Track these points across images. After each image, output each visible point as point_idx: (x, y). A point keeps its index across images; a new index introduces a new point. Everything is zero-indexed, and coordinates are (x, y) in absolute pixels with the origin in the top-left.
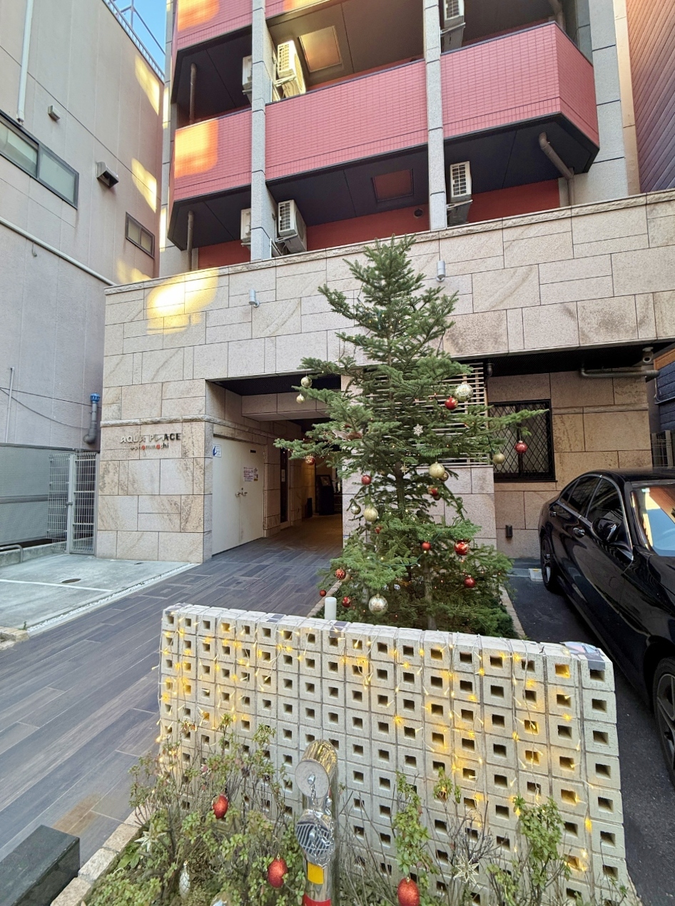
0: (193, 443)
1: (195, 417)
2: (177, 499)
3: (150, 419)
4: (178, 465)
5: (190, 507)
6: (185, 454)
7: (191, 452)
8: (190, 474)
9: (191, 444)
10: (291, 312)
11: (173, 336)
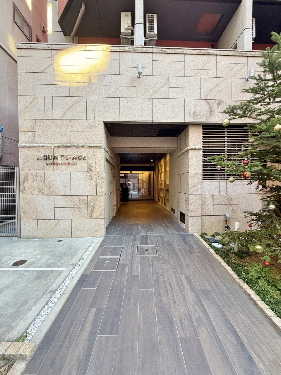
0: (95, 162)
1: (97, 145)
2: (85, 198)
3: (61, 145)
4: (85, 176)
5: (95, 203)
6: (89, 170)
7: (94, 168)
8: (94, 182)
9: (94, 162)
10: (162, 85)
11: (77, 88)
